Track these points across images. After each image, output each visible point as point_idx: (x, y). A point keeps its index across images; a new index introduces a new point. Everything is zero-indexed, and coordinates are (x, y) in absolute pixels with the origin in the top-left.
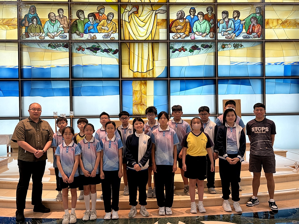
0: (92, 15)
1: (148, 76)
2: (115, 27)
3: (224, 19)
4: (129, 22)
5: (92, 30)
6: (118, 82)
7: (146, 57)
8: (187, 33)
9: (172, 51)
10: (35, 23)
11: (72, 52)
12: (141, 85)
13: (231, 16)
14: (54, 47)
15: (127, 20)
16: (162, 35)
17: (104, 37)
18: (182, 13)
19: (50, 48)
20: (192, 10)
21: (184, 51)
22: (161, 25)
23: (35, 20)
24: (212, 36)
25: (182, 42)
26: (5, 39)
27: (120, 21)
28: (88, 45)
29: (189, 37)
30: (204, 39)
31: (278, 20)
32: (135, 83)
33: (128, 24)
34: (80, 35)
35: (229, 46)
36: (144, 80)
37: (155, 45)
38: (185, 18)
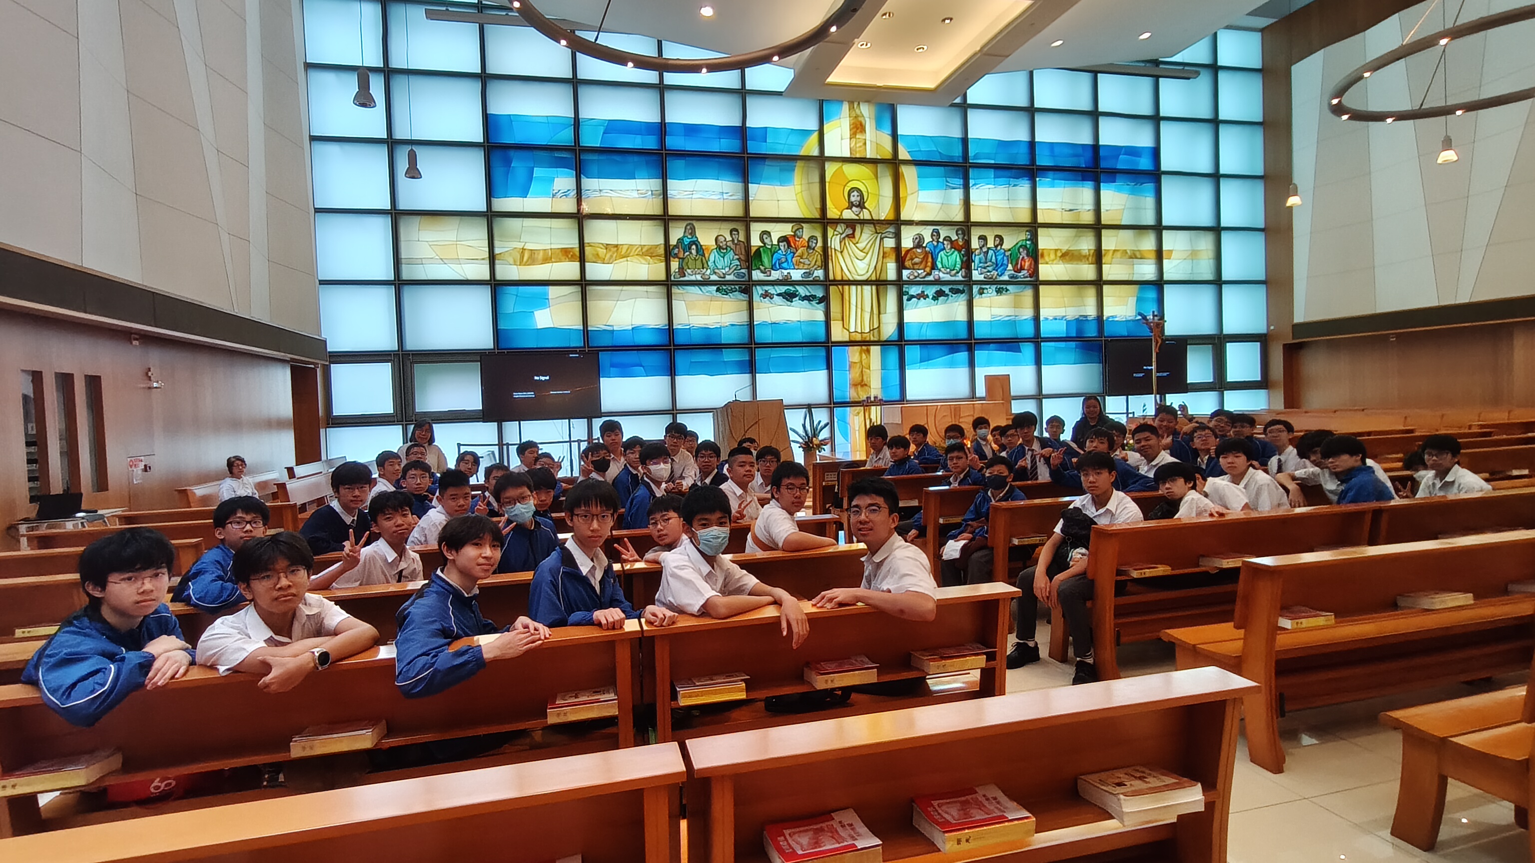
0: (784, 239)
2: (819, 259)
3: (981, 248)
4: (841, 253)
5: (785, 265)
6: (823, 348)
7: (868, 308)
8: (928, 269)
9: (906, 298)
11: (752, 300)
12: (861, 353)
13: (991, 244)
14: (725, 293)
15: (838, 248)
18: (921, 238)
19: (719, 294)
20: (935, 233)
21: (925, 299)
23: (694, 247)
24: (963, 274)
28: (779, 289)
30: (953, 279)
31: (1056, 250)
32: (851, 349)
33: (839, 255)
34: (766, 272)
35: (990, 291)
38: (924, 245)
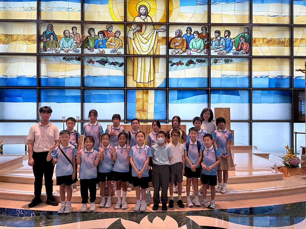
0: (102, 32)
1: (150, 86)
2: (121, 43)
3: (216, 38)
4: (134, 39)
5: (102, 46)
6: (123, 91)
7: (148, 69)
8: (184, 49)
9: (171, 64)
10: (52, 38)
11: (83, 64)
12: (143, 94)
13: (222, 35)
14: (68, 60)
15: (132, 37)
16: (162, 50)
17: (111, 51)
18: (180, 32)
19: (64, 61)
20: (188, 29)
21: (181, 65)
22: (162, 42)
23: (52, 36)
24: (205, 52)
25: (179, 57)
26: (25, 52)
27: (126, 38)
28: (98, 58)
29: (186, 53)
30: (199, 54)
31: (264, 39)
32: (138, 92)
33: (132, 41)
34: (91, 50)
35: (221, 61)
36: (146, 90)
37: (156, 59)
38: (182, 36)
